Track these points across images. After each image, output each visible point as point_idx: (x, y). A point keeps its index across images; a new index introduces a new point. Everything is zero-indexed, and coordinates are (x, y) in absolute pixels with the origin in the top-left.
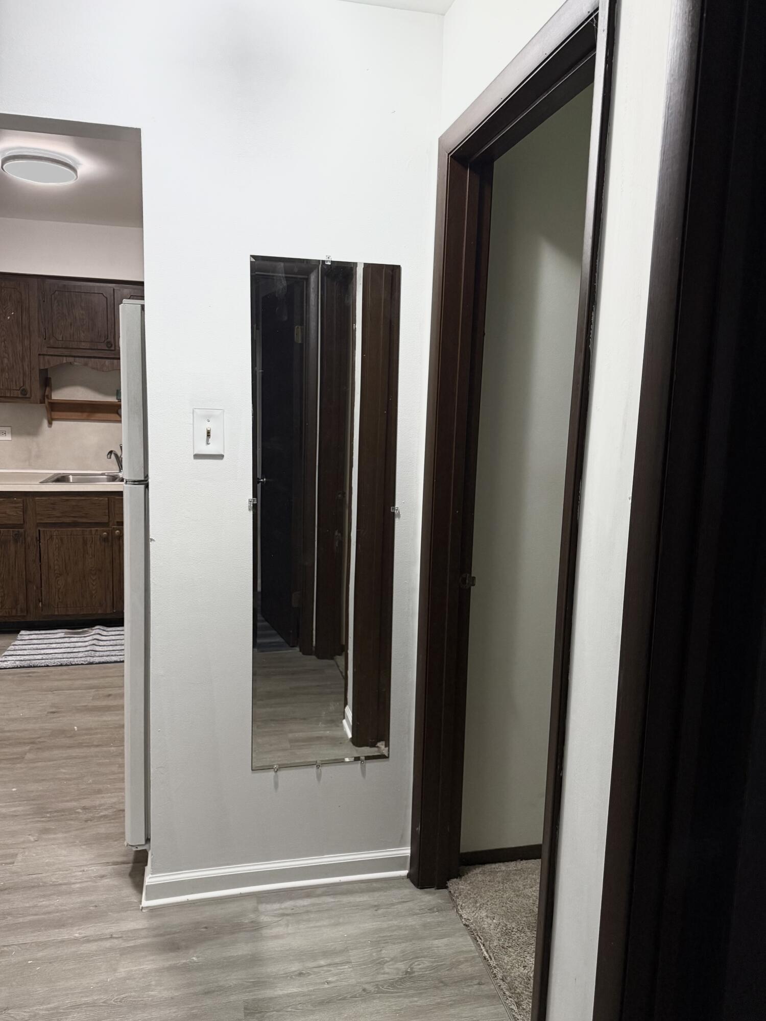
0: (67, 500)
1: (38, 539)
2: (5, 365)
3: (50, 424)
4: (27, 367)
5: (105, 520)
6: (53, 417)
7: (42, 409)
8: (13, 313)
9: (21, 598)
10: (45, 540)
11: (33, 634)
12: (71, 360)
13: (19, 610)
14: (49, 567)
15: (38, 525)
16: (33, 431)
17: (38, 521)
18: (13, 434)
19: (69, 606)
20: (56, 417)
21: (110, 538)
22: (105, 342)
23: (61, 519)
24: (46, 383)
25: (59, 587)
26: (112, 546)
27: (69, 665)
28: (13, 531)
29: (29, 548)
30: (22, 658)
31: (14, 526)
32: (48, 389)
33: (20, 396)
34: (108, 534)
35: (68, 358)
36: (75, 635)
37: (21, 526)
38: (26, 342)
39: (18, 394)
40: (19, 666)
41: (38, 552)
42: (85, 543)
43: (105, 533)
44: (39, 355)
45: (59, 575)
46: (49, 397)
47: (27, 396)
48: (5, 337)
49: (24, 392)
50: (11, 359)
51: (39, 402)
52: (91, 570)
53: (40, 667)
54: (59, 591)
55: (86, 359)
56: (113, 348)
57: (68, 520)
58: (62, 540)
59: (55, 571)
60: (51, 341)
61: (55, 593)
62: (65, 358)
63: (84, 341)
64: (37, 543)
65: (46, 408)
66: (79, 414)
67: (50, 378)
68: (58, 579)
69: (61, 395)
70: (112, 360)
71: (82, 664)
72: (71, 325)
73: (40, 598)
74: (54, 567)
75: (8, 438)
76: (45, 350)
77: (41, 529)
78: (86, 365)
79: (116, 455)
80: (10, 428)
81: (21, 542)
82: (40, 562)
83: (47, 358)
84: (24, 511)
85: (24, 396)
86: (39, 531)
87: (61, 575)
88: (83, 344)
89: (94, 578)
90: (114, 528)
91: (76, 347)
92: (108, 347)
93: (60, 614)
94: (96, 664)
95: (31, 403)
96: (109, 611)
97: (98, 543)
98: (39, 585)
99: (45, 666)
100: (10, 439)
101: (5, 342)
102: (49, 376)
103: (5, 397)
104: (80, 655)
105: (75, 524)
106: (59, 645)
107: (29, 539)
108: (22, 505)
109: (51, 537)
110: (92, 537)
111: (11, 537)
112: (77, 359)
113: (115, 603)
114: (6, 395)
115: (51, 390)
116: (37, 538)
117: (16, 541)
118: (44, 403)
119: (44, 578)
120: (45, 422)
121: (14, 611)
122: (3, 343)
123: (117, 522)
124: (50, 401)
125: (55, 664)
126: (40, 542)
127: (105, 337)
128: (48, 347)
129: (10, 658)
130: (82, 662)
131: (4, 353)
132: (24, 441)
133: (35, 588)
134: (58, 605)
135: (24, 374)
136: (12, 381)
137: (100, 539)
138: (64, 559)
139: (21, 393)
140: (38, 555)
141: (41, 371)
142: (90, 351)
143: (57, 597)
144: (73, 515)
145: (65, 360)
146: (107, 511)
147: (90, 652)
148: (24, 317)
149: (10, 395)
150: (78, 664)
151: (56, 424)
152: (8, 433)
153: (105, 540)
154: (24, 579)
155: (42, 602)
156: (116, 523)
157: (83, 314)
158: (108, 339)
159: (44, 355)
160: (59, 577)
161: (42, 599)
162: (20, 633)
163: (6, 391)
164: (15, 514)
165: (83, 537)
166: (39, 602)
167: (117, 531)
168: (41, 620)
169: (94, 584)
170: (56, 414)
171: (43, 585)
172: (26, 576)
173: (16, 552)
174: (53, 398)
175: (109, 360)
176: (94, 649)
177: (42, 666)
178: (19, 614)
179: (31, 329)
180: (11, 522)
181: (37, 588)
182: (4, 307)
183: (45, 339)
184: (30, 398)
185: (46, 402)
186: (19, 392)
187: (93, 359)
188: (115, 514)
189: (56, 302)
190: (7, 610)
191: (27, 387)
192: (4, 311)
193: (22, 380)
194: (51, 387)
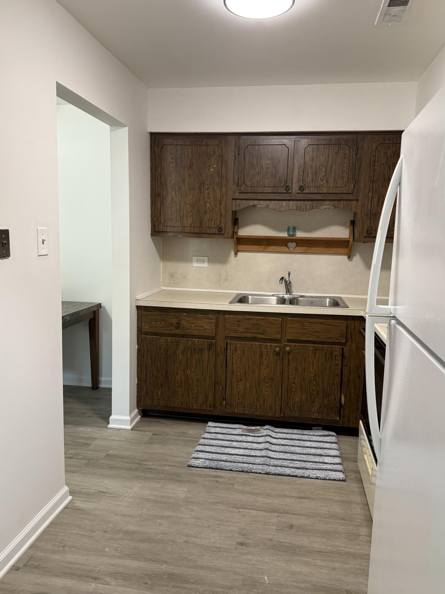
0: (250, 319)
1: (226, 349)
2: (207, 209)
3: (236, 254)
4: (223, 209)
5: (278, 337)
6: (238, 249)
7: (231, 243)
8: (215, 166)
9: (211, 396)
10: (230, 351)
11: (218, 427)
12: (256, 202)
13: (208, 405)
14: (233, 372)
15: (226, 337)
16: (223, 260)
17: (226, 335)
18: (209, 261)
19: (246, 407)
20: (242, 249)
21: (281, 353)
22: (285, 186)
23: (243, 334)
24: (236, 222)
25: (239, 390)
26: (283, 359)
27: (249, 472)
28: (207, 341)
29: (218, 355)
30: (211, 456)
31: (208, 338)
32: (236, 227)
33: (217, 233)
34: (280, 349)
35: (254, 201)
36: (250, 432)
37: (213, 338)
38: (224, 189)
39: (215, 231)
40: (208, 467)
41: (225, 359)
42: (261, 356)
43: (278, 349)
44: (233, 199)
45: (240, 380)
46: (236, 233)
47: (222, 233)
48: (208, 186)
49: (220, 229)
50: (212, 203)
51: (230, 238)
52: (265, 378)
53: (225, 470)
54: (239, 393)
55: (268, 202)
56: (290, 191)
57: (249, 335)
58: (243, 351)
59: (237, 376)
60: (243, 188)
61: (236, 395)
62: (251, 201)
63: (268, 187)
64: (224, 352)
65: (234, 242)
66: (257, 247)
67: (238, 219)
68: (239, 383)
69: (245, 232)
70: (288, 202)
71: (260, 473)
72: (258, 173)
73: (225, 398)
74: (237, 373)
75: (206, 265)
76: (237, 196)
77: (228, 341)
78: (267, 207)
79: (286, 282)
80: (207, 257)
81: (212, 351)
82: (226, 367)
83: (238, 201)
84: (217, 326)
85: (220, 232)
86: (227, 342)
87: (241, 380)
88: (267, 189)
89: (267, 386)
90: (285, 344)
91: (261, 192)
92: (286, 190)
93: (239, 412)
94: (272, 475)
95: (225, 238)
96: (277, 415)
97: (272, 355)
98: (224, 386)
99: (229, 470)
100: (207, 266)
101: (209, 190)
102: (237, 217)
103: (207, 233)
104: (258, 460)
105: (254, 339)
106: (239, 443)
107: (219, 348)
108: (215, 321)
109: (236, 349)
110: (267, 351)
111: (206, 346)
112: (261, 202)
113: (282, 408)
114: (207, 232)
115: (238, 228)
116: (224, 348)
117: (209, 350)
118: (233, 238)
119: (228, 382)
120: (233, 253)
121: (204, 405)
122: (207, 191)
123: (288, 340)
124: (237, 236)
125: (238, 470)
126: (227, 352)
127: (284, 182)
128: (239, 193)
129: (201, 455)
130: (260, 471)
131: (207, 199)
132: (217, 267)
133: (221, 388)
134: (237, 405)
135: (221, 215)
136: (212, 220)
137: (273, 353)
138: (244, 367)
139: (218, 231)
140: (225, 361)
141: (233, 212)
142: (272, 194)
143: (237, 398)
144: (253, 331)
145: (251, 203)
146: (280, 330)
147: (265, 458)
148: (223, 168)
149: (210, 231)
150: (257, 473)
151: (240, 254)
152: (206, 262)
153: (278, 354)
154: (214, 381)
155: (225, 400)
156: (286, 340)
157: (268, 163)
158: (287, 183)
159: (236, 199)
160: (240, 382)
161: (226, 398)
162: (208, 425)
163: (207, 229)
164: (209, 328)
165: (260, 350)
166: (224, 400)
167: (288, 348)
168: (224, 415)
169: (267, 390)
170: (241, 247)
171: (227, 387)
172: (215, 379)
173: (209, 359)
174: (239, 235)
175: (286, 202)
176: (268, 455)
177: (227, 470)
178: (208, 409)
179: (228, 178)
180: (206, 334)
181: (223, 389)
182: (209, 161)
183: (238, 186)
184: (224, 234)
185: (235, 237)
186: (217, 229)
187: (273, 202)
188: (286, 332)
189: (248, 154)
190: (199, 405)
191: (222, 226)
192: (209, 164)
193: (219, 219)
194: (238, 226)
